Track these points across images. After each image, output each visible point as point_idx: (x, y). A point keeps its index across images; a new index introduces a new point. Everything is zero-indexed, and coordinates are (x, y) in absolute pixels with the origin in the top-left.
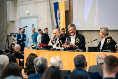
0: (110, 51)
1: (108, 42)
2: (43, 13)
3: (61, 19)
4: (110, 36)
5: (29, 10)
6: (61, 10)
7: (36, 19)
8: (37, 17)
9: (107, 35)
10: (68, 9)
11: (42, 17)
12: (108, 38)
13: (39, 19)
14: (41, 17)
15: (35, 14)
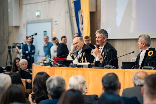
0: (153, 68)
1: (150, 55)
2: (59, 14)
3: (84, 23)
5: (40, 11)
6: (84, 11)
7: (49, 24)
8: (51, 21)
10: (94, 10)
11: (57, 20)
12: (150, 49)
13: (54, 23)
14: (55, 20)
15: (48, 17)
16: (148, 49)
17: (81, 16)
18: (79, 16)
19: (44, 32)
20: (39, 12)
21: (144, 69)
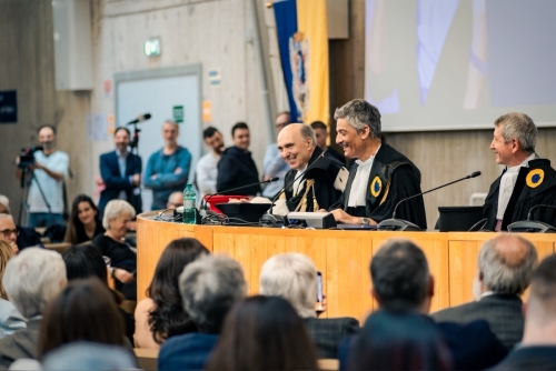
1: (533, 185)
2: (226, 49)
3: (309, 77)
5: (159, 38)
6: (308, 36)
7: (192, 81)
8: (196, 70)
9: (529, 150)
10: (342, 34)
11: (218, 69)
12: (534, 165)
13: (208, 79)
14: (212, 69)
15: (187, 57)
16: (525, 164)
17: (300, 53)
18: (293, 53)
19: (175, 108)
20: (156, 42)
21: (514, 230)
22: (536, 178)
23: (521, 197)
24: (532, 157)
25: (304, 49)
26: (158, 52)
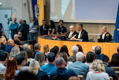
0: (115, 42)
1: (107, 36)
2: (18, 5)
3: (40, 12)
4: (108, 32)
5: (1, 2)
8: (11, 9)
9: (106, 31)
11: (16, 9)
15: (8, 6)
16: (106, 33)
17: (37, 8)
19: (5, 15)
20: (1, 3)
21: (111, 42)
22: (107, 35)
23: (106, 38)
24: (106, 32)
25: (38, 7)
26: (2, 4)
